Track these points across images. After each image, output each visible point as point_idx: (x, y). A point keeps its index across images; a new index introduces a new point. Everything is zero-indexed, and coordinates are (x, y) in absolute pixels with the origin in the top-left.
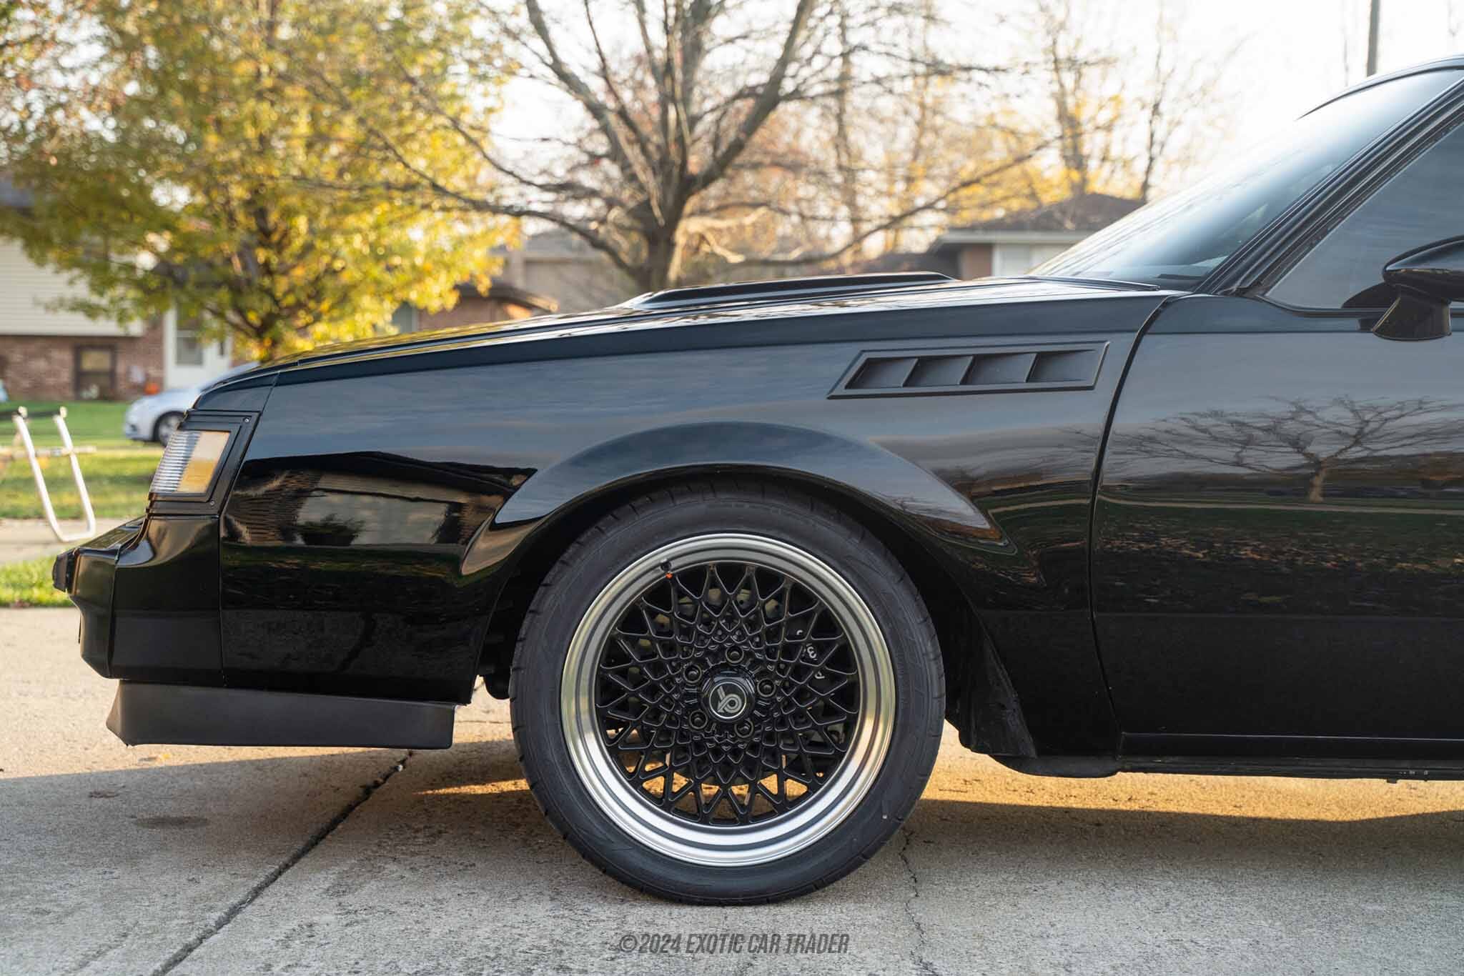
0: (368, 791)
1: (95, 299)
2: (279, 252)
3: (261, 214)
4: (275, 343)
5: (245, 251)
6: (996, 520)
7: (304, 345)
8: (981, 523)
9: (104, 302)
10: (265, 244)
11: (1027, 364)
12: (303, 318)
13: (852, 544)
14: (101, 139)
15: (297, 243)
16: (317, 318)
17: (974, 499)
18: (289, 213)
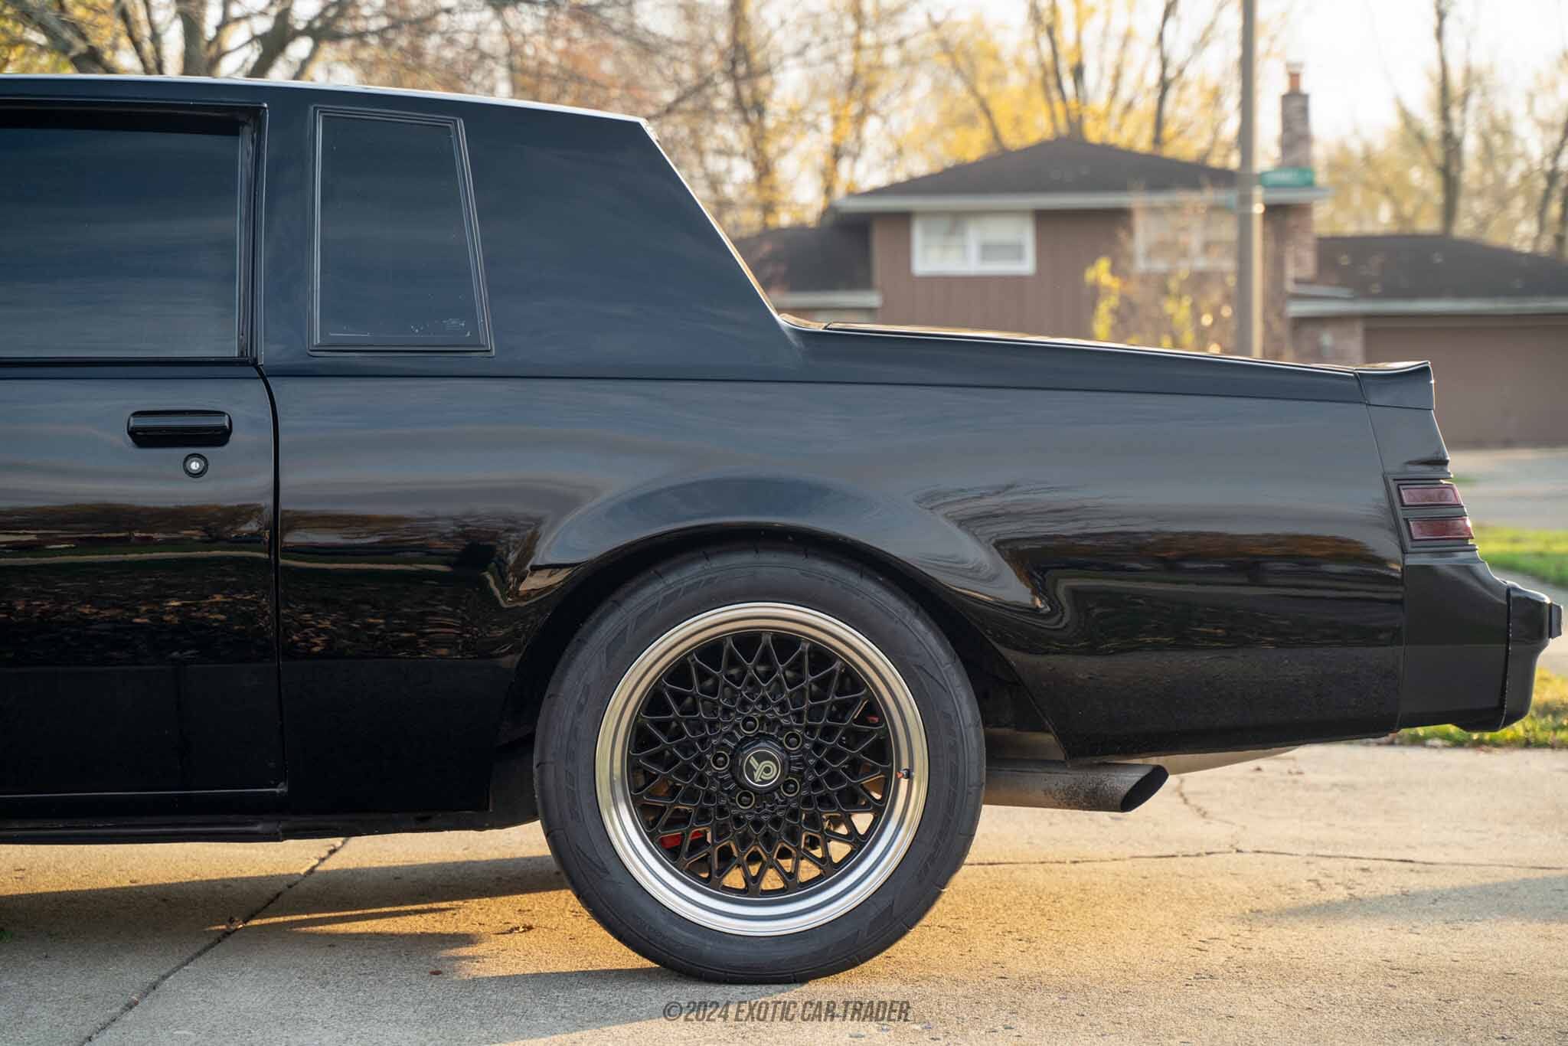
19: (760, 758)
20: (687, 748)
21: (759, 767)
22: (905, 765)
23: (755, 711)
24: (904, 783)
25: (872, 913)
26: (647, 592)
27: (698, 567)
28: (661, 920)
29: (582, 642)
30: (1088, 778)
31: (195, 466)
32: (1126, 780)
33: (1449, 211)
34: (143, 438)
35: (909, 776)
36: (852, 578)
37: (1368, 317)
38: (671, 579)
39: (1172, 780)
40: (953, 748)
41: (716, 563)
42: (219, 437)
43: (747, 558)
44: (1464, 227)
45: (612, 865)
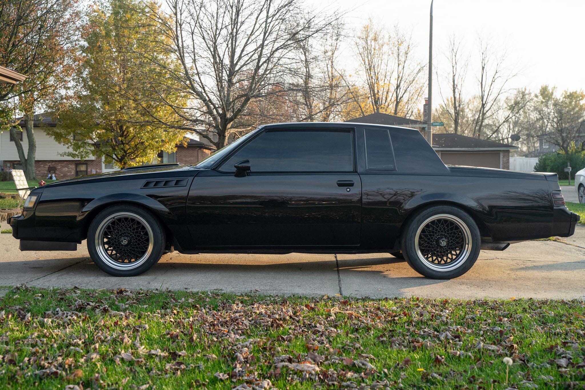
0: (77, 263)
1: (75, 152)
2: (125, 138)
3: (121, 128)
4: (125, 164)
5: (115, 138)
6: (170, 209)
7: (133, 164)
8: (167, 210)
9: (77, 153)
10: (122, 136)
11: (174, 182)
12: (133, 156)
13: (145, 214)
14: (77, 107)
15: (131, 135)
16: (137, 156)
17: (165, 205)
18: (128, 127)
19: (443, 241)
20: (429, 239)
21: (442, 243)
22: (467, 242)
23: (441, 233)
24: (467, 245)
25: (462, 268)
26: (424, 212)
27: (433, 208)
28: (426, 268)
29: (412, 221)
30: (496, 245)
31: (348, 190)
32: (504, 245)
33: (456, 129)
34: (340, 185)
35: (468, 244)
36: (459, 210)
37: (442, 151)
38: (428, 210)
39: (511, 245)
40: (476, 240)
41: (436, 207)
42: (352, 185)
43: (441, 206)
44: (459, 133)
45: (417, 259)
